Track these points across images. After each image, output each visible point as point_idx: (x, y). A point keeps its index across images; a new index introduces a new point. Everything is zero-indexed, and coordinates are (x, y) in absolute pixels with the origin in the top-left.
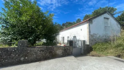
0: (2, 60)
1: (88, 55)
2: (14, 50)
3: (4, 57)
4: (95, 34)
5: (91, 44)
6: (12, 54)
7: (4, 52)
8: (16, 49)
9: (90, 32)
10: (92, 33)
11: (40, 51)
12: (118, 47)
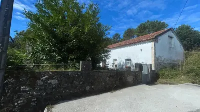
0: (62, 89)
1: (156, 83)
2: (78, 74)
3: (63, 85)
4: (160, 57)
5: (157, 69)
6: (75, 82)
7: (65, 77)
8: (79, 74)
9: (155, 54)
10: (157, 56)
11: (110, 77)
12: (189, 73)
